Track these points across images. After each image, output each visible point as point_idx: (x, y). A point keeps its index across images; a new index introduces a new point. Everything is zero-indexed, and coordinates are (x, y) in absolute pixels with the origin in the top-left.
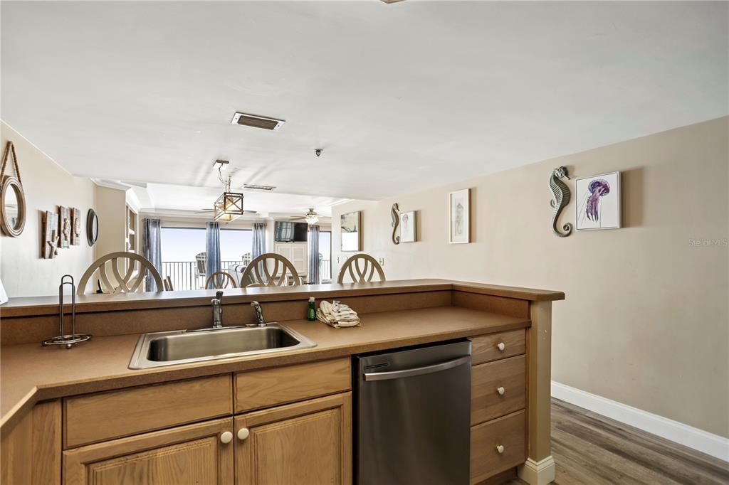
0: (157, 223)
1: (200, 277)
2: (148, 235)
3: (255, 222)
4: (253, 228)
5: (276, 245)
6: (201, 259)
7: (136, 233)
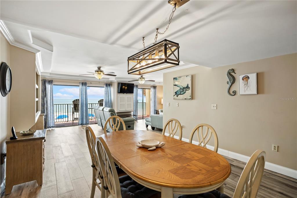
0: (51, 82)
1: (75, 113)
2: (45, 89)
3: (106, 83)
4: (105, 86)
5: (118, 95)
6: (76, 103)
7: (39, 87)
